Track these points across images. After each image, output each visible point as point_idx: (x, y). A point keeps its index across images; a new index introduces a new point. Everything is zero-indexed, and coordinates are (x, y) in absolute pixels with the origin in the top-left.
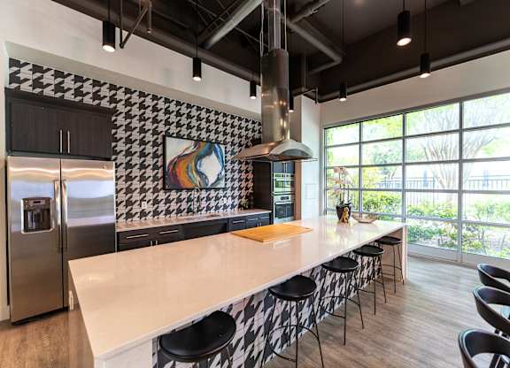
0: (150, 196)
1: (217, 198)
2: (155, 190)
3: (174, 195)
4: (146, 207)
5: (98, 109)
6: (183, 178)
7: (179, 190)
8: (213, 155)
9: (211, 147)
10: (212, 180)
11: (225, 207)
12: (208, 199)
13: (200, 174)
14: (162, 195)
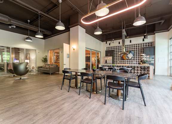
0: (119, 61)
1: (132, 61)
2: (120, 60)
3: (123, 61)
4: (119, 62)
5: (112, 51)
6: (124, 58)
7: (124, 60)
8: (131, 53)
9: (130, 52)
10: (130, 58)
11: (134, 63)
12: (130, 61)
13: (128, 57)
14: (121, 61)
